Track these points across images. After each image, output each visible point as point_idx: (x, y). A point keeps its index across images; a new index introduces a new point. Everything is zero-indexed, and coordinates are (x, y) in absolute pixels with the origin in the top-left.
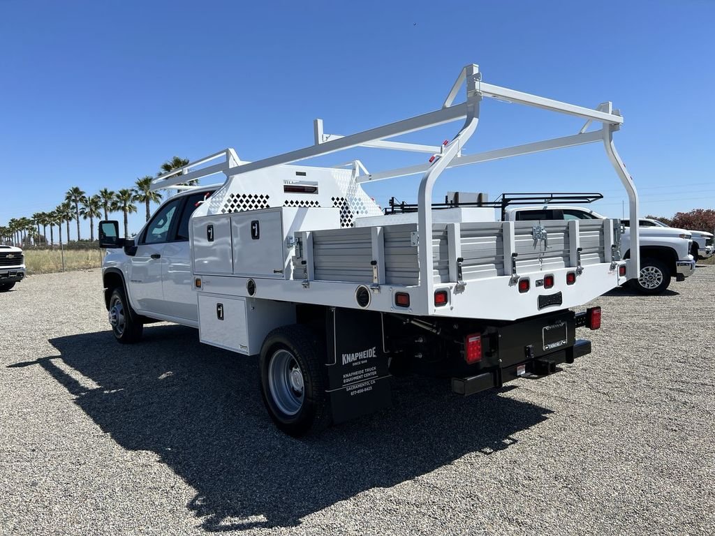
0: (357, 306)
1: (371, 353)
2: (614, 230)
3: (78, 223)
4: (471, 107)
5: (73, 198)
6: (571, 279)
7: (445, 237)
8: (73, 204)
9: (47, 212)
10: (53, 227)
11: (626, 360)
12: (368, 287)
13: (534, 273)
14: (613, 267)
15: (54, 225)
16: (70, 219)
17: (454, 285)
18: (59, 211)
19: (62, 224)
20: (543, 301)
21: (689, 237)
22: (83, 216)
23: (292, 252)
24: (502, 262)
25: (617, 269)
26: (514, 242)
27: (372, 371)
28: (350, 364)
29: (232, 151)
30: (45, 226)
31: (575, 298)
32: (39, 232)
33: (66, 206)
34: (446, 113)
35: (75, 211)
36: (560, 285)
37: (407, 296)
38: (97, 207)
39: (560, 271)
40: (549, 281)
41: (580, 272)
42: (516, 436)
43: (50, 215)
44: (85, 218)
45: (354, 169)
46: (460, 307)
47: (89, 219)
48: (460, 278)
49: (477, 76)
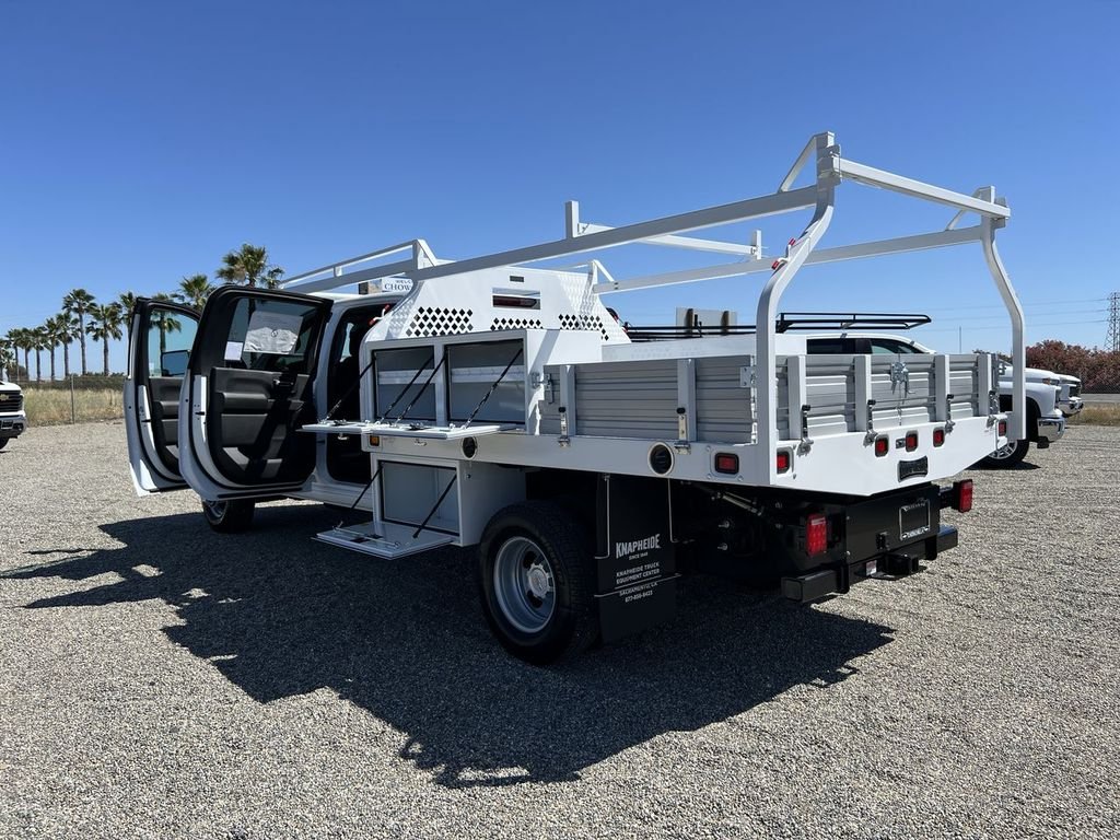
0: (648, 471)
1: (653, 542)
2: (993, 368)
3: (83, 345)
4: (820, 196)
5: (76, 305)
6: (939, 438)
7: (786, 371)
8: (74, 316)
9: (31, 328)
10: (41, 353)
11: (988, 560)
12: (670, 446)
13: (896, 432)
14: (990, 423)
15: (42, 348)
16: (70, 340)
17: (798, 443)
19: (56, 348)
20: (905, 469)
21: (1056, 382)
22: (92, 335)
23: (539, 395)
24: (854, 413)
25: (996, 425)
26: (871, 384)
27: (654, 569)
28: (625, 557)
29: (422, 243)
30: (28, 350)
31: (945, 466)
32: (16, 359)
33: (64, 318)
34: (782, 200)
35: (78, 326)
36: (925, 448)
37: (734, 458)
38: (115, 321)
39: (925, 430)
40: (911, 441)
41: (949, 428)
43: (36, 333)
44: (96, 338)
45: (591, 273)
46: (806, 476)
47: (101, 339)
48: (805, 434)
49: (835, 149)
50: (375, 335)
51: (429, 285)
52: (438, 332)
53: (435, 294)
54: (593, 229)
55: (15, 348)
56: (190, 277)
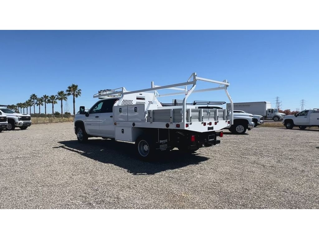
0: (166, 128)
1: (166, 141)
2: (227, 112)
4: (194, 83)
5: (33, 98)
6: (216, 123)
7: (188, 111)
8: (32, 100)
11: (230, 149)
12: (169, 123)
13: (207, 122)
14: (226, 121)
15: (25, 108)
16: (31, 106)
17: (190, 123)
18: (27, 102)
20: (209, 128)
21: (252, 116)
22: (36, 105)
23: (147, 115)
24: (200, 118)
25: (227, 122)
26: (203, 114)
27: (166, 145)
28: (161, 143)
29: (124, 88)
30: (21, 108)
31: (217, 128)
33: (30, 101)
34: (188, 83)
35: (33, 103)
36: (213, 125)
37: (179, 125)
39: (213, 122)
40: (210, 124)
41: (218, 122)
42: (201, 162)
43: (23, 104)
45: (155, 93)
46: (191, 128)
48: (191, 121)
49: (196, 75)
50: (116, 105)
51: (125, 96)
52: (127, 104)
53: (126, 97)
54: (156, 86)
55: (18, 107)
56: (60, 91)
